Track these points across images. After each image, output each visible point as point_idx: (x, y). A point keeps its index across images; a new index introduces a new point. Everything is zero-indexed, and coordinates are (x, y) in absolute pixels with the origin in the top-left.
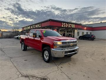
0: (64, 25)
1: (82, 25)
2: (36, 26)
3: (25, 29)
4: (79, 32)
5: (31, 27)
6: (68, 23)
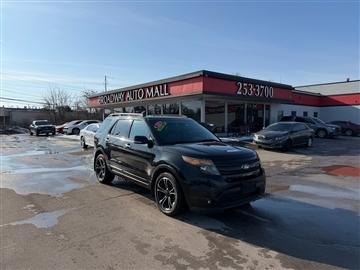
0: (243, 90)
1: (293, 89)
2: (149, 93)
3: (101, 101)
4: (283, 112)
5: (128, 95)
6: (255, 83)
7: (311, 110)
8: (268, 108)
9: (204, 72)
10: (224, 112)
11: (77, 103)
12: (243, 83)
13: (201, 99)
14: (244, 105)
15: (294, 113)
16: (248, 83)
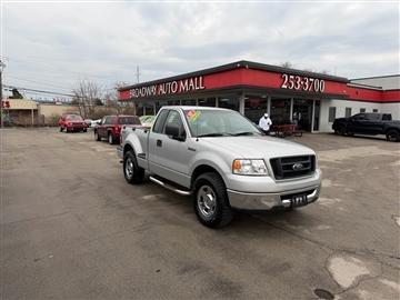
0: (289, 84)
1: (349, 81)
2: (184, 86)
3: (133, 94)
4: (334, 109)
5: (161, 88)
6: (304, 75)
7: (369, 107)
8: (318, 104)
9: (244, 63)
11: (108, 96)
12: (289, 75)
13: (240, 94)
14: (289, 100)
15: (349, 110)
16: (295, 75)
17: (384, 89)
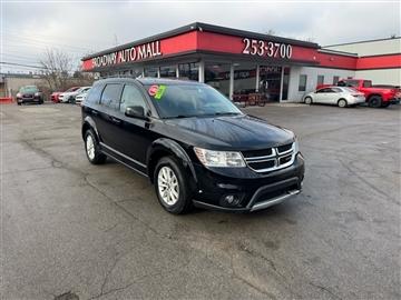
0: (251, 49)
1: (320, 48)
2: (141, 52)
3: (94, 63)
4: (306, 77)
5: (121, 55)
6: (268, 39)
7: (343, 75)
8: (287, 73)
9: (198, 25)
10: (229, 79)
12: (251, 39)
15: (321, 78)
16: (258, 39)
17: (359, 55)
